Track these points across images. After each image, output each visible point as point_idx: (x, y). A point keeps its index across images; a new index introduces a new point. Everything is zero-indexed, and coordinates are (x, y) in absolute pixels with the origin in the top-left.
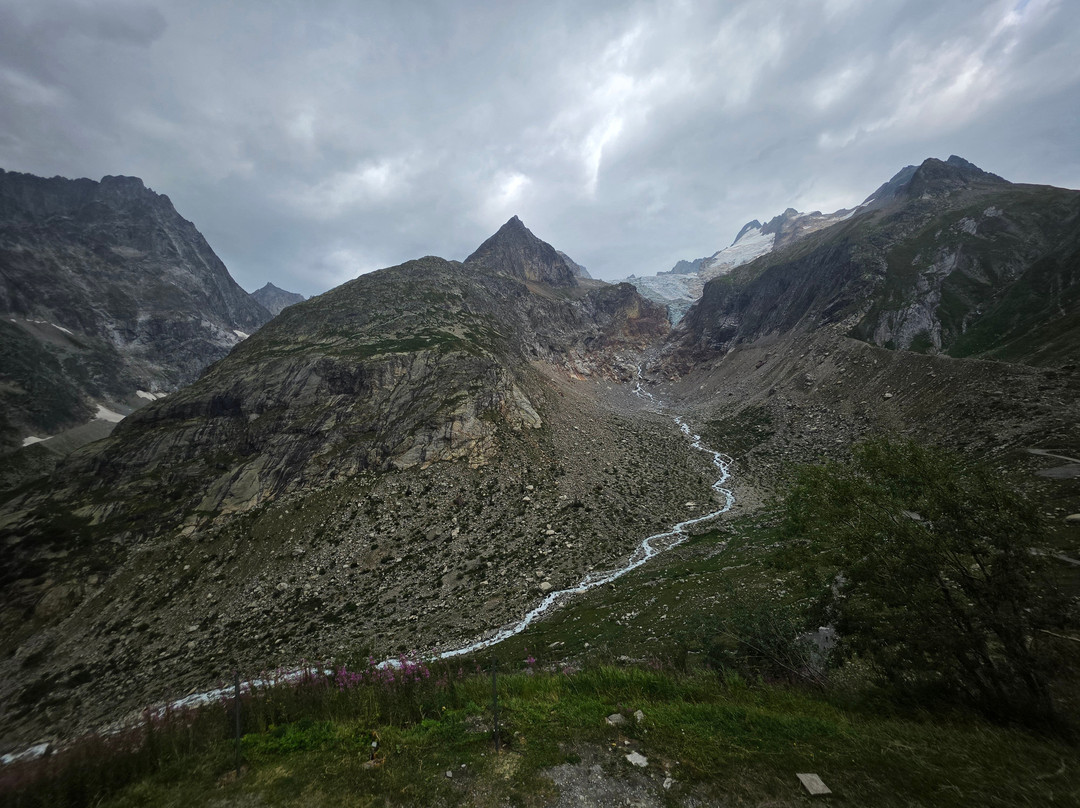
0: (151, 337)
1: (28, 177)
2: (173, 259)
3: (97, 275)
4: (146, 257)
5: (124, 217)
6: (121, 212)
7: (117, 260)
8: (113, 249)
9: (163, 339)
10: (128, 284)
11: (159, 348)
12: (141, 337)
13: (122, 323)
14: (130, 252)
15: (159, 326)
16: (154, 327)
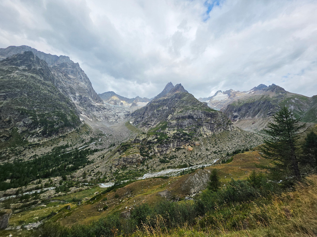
0: (79, 100)
1: (43, 53)
2: (81, 80)
3: (65, 81)
4: (75, 79)
5: (70, 67)
6: (69, 66)
7: (69, 79)
8: (69, 75)
9: (82, 101)
10: (72, 85)
11: (81, 103)
12: (77, 100)
13: (73, 95)
14: (72, 77)
15: (81, 97)
16: (80, 97)
